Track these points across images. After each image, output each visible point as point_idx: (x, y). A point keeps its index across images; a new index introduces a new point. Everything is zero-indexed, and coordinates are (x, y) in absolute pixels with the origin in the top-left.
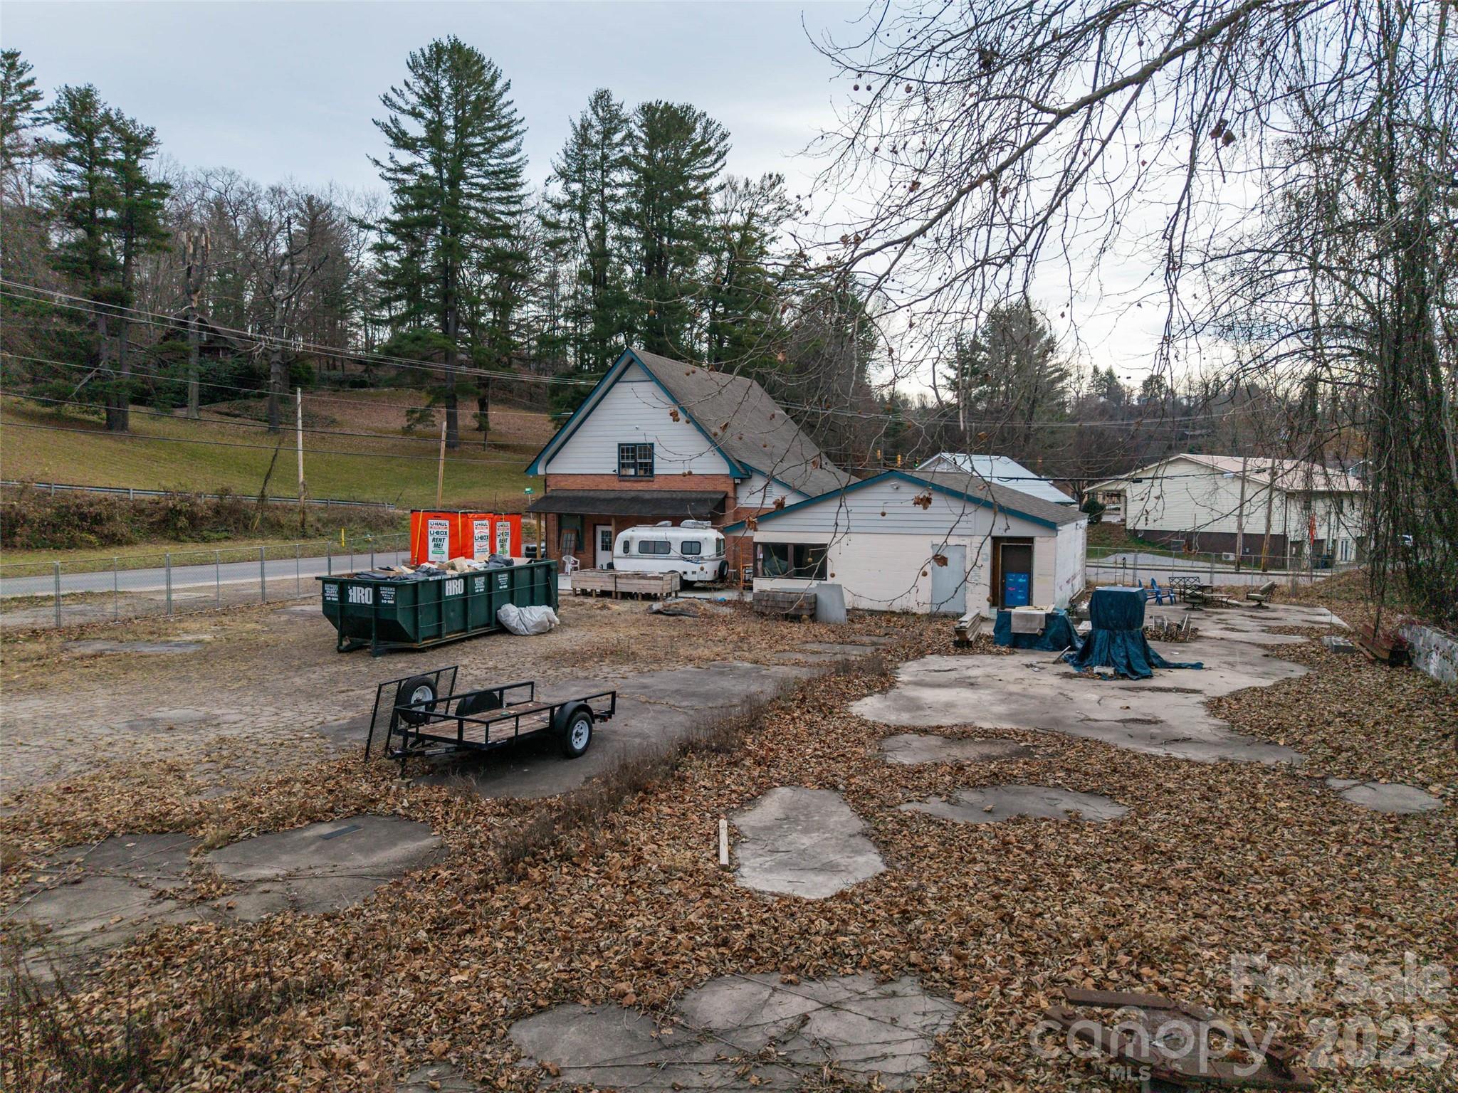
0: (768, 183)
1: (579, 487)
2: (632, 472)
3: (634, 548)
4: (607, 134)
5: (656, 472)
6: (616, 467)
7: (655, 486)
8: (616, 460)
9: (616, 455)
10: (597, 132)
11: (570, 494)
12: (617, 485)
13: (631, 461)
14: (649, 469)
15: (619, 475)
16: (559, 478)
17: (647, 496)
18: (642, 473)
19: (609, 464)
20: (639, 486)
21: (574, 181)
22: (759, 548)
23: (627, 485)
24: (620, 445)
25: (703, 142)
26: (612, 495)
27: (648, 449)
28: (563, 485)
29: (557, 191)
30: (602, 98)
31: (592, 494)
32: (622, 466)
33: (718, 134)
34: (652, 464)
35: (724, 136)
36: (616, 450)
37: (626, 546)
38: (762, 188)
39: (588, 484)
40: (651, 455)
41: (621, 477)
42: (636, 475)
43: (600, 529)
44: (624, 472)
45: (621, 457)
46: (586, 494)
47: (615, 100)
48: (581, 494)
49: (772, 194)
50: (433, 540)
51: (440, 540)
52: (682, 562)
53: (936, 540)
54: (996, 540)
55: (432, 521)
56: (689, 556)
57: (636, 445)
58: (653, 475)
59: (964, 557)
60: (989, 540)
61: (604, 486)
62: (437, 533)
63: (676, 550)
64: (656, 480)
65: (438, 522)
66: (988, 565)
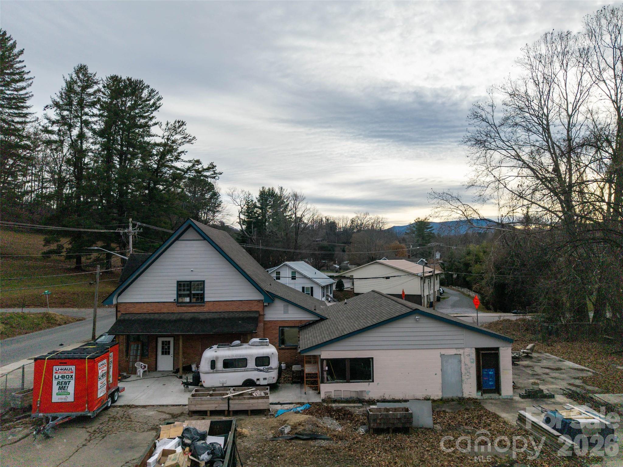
0: (177, 125)
1: (145, 311)
2: (187, 300)
3: (220, 365)
4: (84, 88)
5: (206, 300)
6: (175, 297)
7: (205, 309)
8: (176, 292)
9: (176, 289)
10: (79, 86)
11: (140, 317)
12: (176, 310)
13: (188, 292)
14: (201, 297)
15: (178, 302)
16: (128, 305)
17: (202, 317)
18: (194, 300)
19: (170, 295)
20: (193, 309)
21: (65, 110)
22: (325, 362)
23: (184, 309)
24: (178, 282)
25: (147, 100)
26: (173, 317)
27: (201, 284)
28: (132, 310)
29: (53, 114)
30: (82, 69)
31: (156, 316)
32: (179, 296)
33: (157, 97)
34: (203, 294)
35: (159, 99)
36: (176, 285)
37: (213, 364)
38: (175, 127)
39: (151, 309)
40: (203, 289)
41: (177, 303)
42: (190, 302)
43: (160, 340)
44: (180, 300)
45: (178, 290)
46: (152, 317)
47: (90, 71)
48: (148, 317)
49: (179, 130)
50: (58, 383)
51: (66, 383)
52: (256, 372)
53: (443, 352)
54: (478, 350)
55: (57, 367)
56: (262, 368)
57: (191, 282)
58: (204, 302)
59: (460, 361)
60: (474, 351)
61: (165, 310)
62: (63, 377)
63: (251, 364)
64: (206, 305)
65: (64, 367)
66: (474, 365)
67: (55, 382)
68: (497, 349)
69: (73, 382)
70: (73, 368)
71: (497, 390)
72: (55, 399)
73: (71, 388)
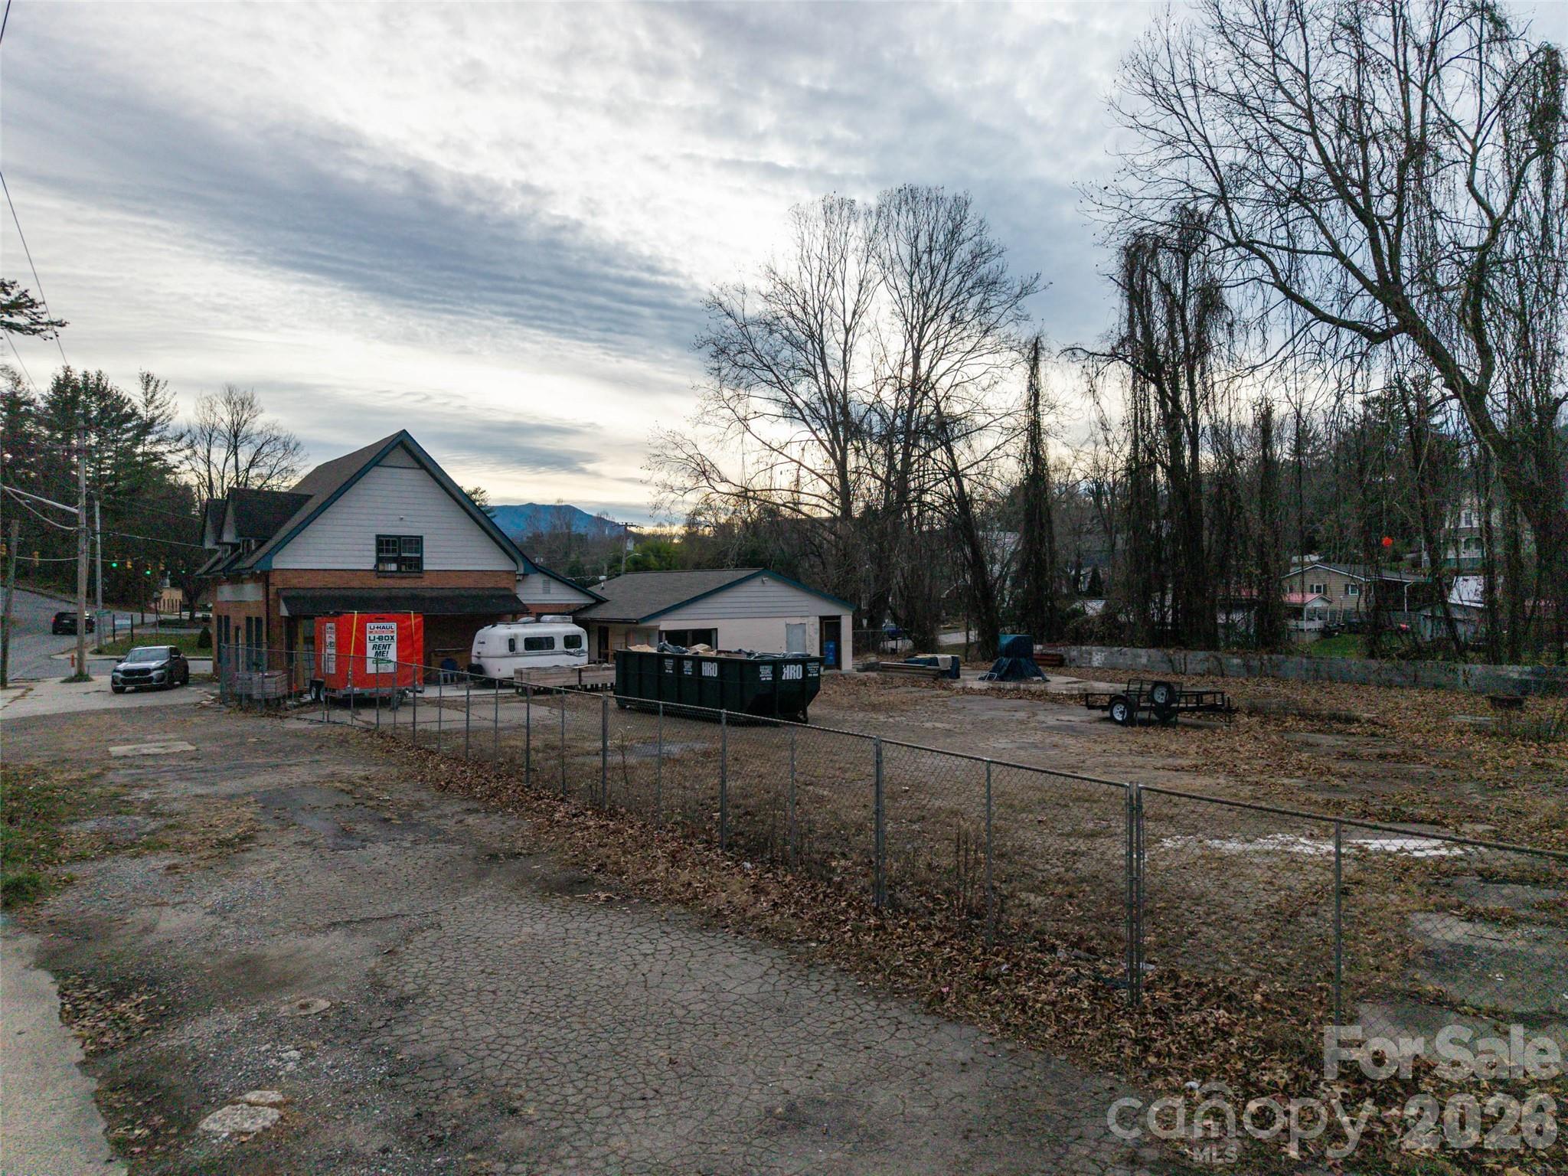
2: (393, 567)
3: (522, 646)
5: (425, 568)
6: (374, 561)
7: (425, 583)
8: (374, 554)
9: (374, 548)
12: (376, 583)
13: (395, 555)
14: (416, 564)
16: (289, 575)
18: (407, 568)
19: (367, 560)
20: (406, 583)
22: (664, 635)
23: (389, 582)
24: (378, 536)
26: (382, 594)
27: (417, 542)
28: (294, 582)
31: (346, 592)
32: (379, 560)
34: (420, 559)
36: (374, 542)
39: (332, 582)
40: (421, 550)
41: (377, 572)
42: (399, 571)
44: (381, 568)
45: (379, 550)
46: (339, 593)
50: (374, 647)
51: (384, 647)
52: (565, 656)
53: (789, 621)
54: (822, 619)
55: (372, 625)
56: (572, 650)
57: (399, 537)
58: (421, 571)
59: (805, 632)
60: (817, 620)
61: (356, 584)
62: (380, 638)
63: (559, 645)
64: (426, 576)
65: (381, 624)
66: (817, 636)
67: (369, 646)
68: (839, 617)
69: (394, 646)
70: (394, 625)
71: (838, 664)
72: (371, 668)
73: (392, 654)
